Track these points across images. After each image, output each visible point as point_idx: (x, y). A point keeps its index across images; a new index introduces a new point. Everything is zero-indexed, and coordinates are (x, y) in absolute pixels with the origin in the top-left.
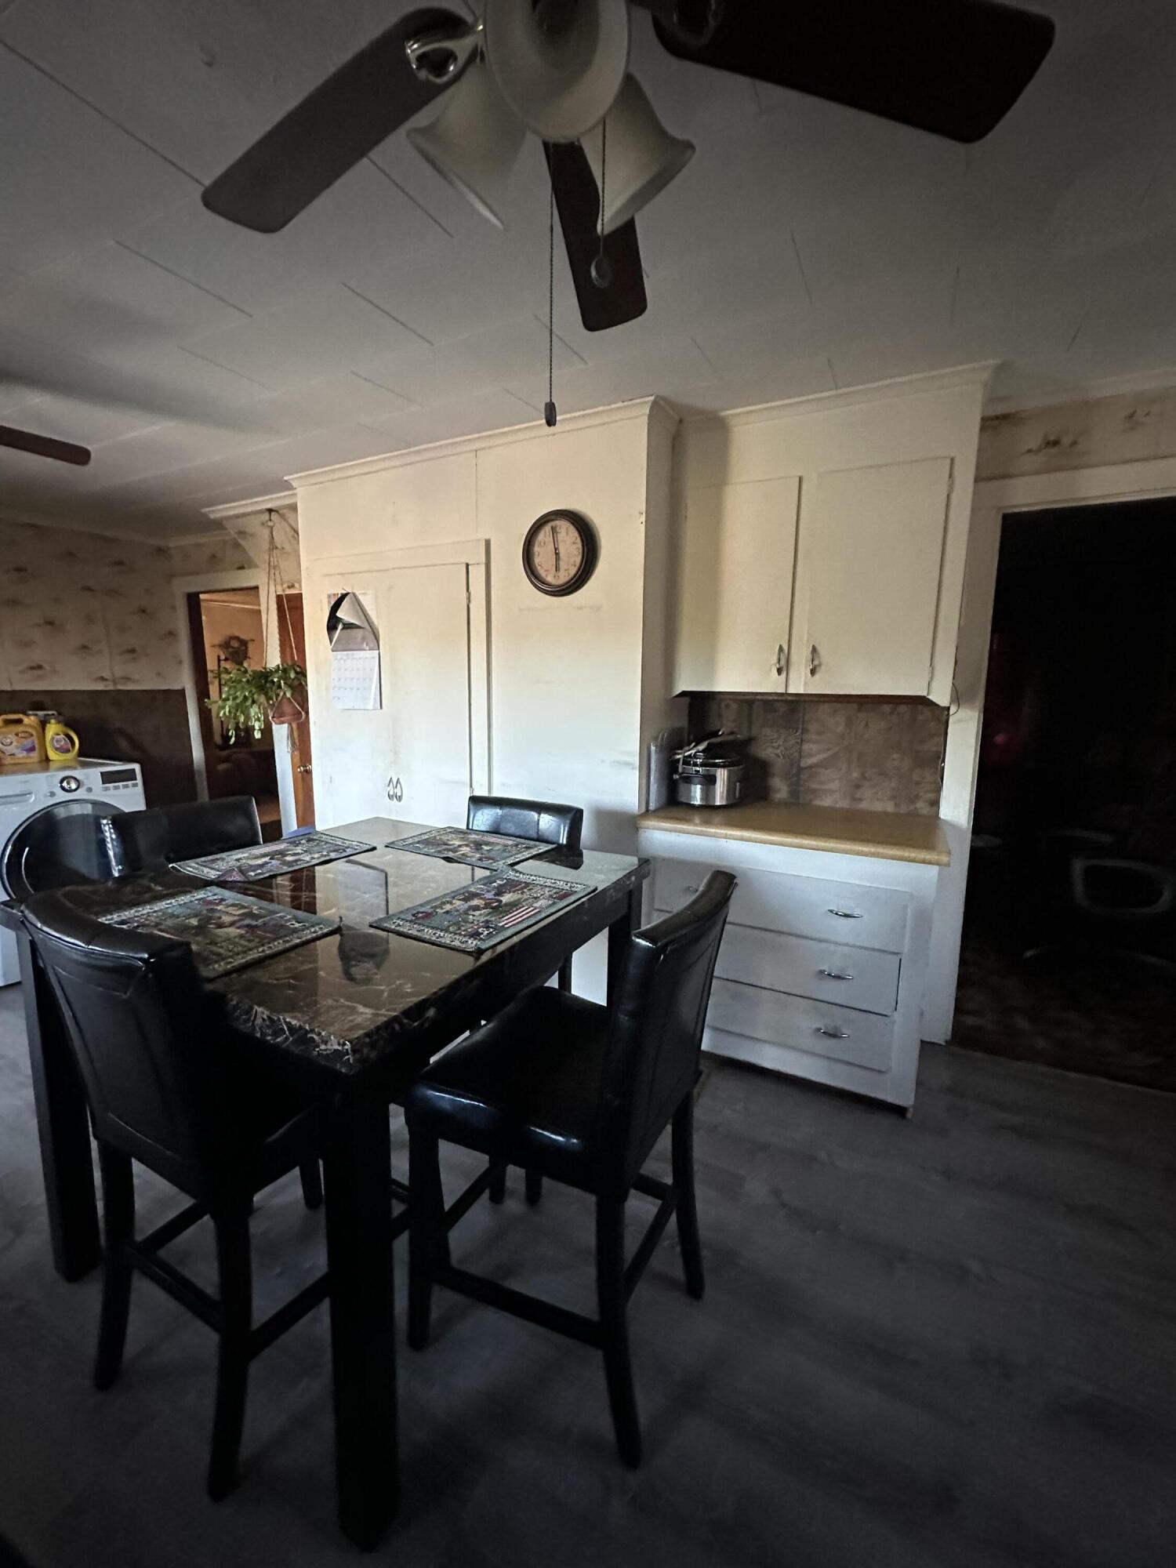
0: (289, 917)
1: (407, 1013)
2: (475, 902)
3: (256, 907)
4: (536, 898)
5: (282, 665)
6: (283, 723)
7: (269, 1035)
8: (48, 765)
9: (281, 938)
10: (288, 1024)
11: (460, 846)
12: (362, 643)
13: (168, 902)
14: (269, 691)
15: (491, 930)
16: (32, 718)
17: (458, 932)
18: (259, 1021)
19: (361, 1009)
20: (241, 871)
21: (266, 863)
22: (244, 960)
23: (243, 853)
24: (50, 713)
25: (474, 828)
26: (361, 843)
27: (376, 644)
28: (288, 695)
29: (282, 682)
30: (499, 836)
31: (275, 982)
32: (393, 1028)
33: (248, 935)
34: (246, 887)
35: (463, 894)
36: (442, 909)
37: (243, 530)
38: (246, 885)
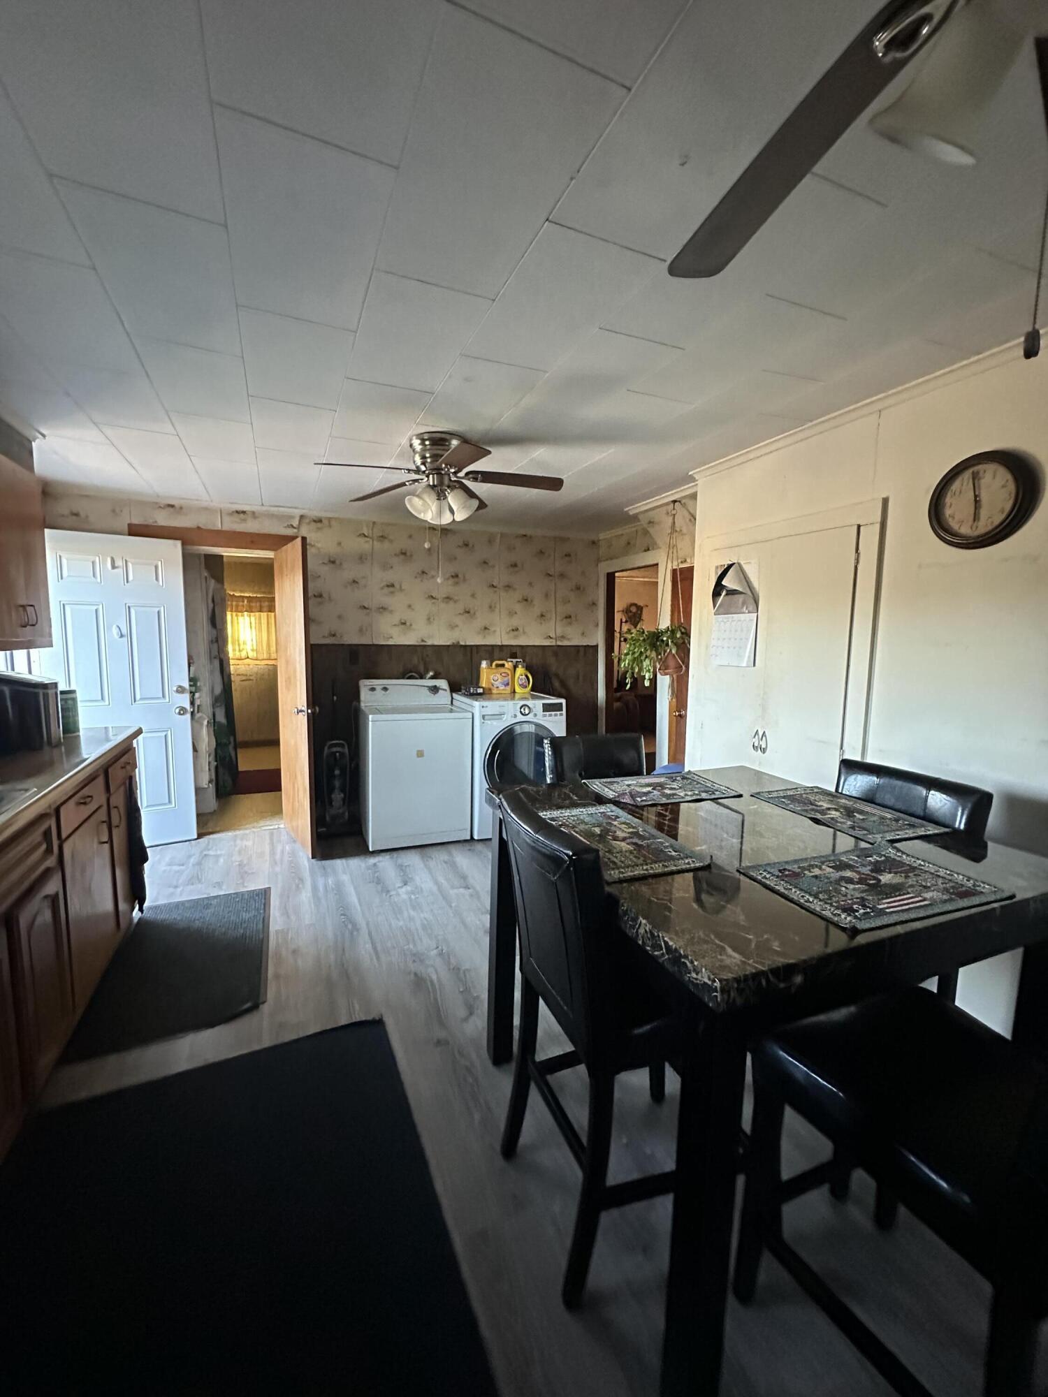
0: (667, 844)
1: (776, 971)
2: (848, 874)
3: (641, 829)
4: (925, 887)
5: (671, 627)
6: (666, 674)
7: (648, 946)
8: (514, 696)
9: (660, 861)
10: (666, 943)
11: (829, 809)
12: (742, 607)
13: (581, 810)
14: (660, 648)
15: (868, 910)
16: (510, 663)
17: (829, 901)
18: (642, 931)
19: (729, 951)
20: (632, 796)
21: (649, 792)
22: (632, 874)
23: (633, 780)
24: (519, 660)
25: (844, 792)
26: (728, 788)
27: (755, 608)
28: (674, 651)
29: (670, 641)
30: (873, 805)
31: (656, 900)
32: (760, 983)
33: (635, 852)
34: (635, 810)
35: (833, 861)
36: (810, 872)
37: (652, 520)
38: (634, 808)
